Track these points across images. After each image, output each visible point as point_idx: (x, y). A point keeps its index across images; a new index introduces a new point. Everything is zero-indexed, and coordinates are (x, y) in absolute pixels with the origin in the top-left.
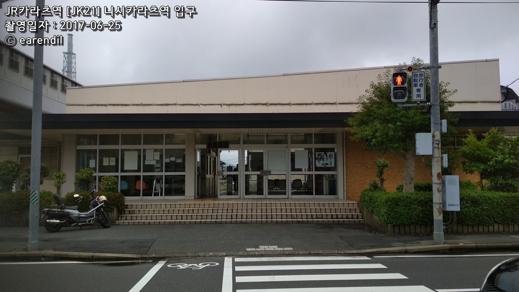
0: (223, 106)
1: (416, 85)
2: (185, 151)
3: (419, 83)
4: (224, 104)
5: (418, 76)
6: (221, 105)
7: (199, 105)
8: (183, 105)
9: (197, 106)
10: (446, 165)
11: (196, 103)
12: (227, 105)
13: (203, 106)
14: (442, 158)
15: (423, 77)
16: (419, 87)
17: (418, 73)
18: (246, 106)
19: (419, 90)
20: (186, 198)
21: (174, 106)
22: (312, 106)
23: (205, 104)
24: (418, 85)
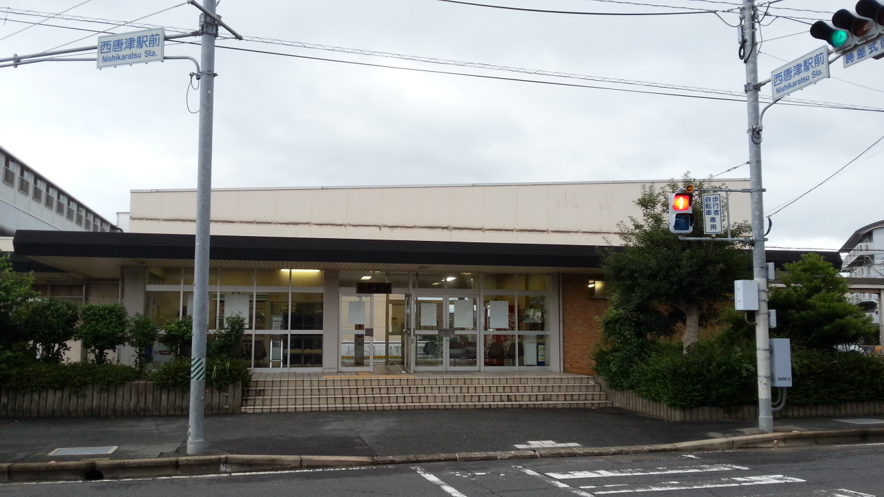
0: (382, 228)
1: (709, 213)
2: (322, 297)
3: (713, 210)
4: (385, 226)
5: (712, 200)
6: (380, 227)
7: (345, 226)
8: (321, 225)
9: (343, 227)
10: (774, 324)
11: (341, 223)
12: (388, 227)
13: (351, 227)
14: (769, 315)
15: (718, 202)
16: (713, 216)
17: (712, 197)
18: (417, 229)
19: (713, 220)
20: (325, 371)
21: (307, 226)
22: (515, 233)
23: (356, 224)
24: (712, 212)
